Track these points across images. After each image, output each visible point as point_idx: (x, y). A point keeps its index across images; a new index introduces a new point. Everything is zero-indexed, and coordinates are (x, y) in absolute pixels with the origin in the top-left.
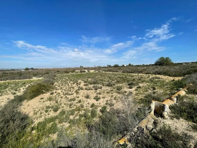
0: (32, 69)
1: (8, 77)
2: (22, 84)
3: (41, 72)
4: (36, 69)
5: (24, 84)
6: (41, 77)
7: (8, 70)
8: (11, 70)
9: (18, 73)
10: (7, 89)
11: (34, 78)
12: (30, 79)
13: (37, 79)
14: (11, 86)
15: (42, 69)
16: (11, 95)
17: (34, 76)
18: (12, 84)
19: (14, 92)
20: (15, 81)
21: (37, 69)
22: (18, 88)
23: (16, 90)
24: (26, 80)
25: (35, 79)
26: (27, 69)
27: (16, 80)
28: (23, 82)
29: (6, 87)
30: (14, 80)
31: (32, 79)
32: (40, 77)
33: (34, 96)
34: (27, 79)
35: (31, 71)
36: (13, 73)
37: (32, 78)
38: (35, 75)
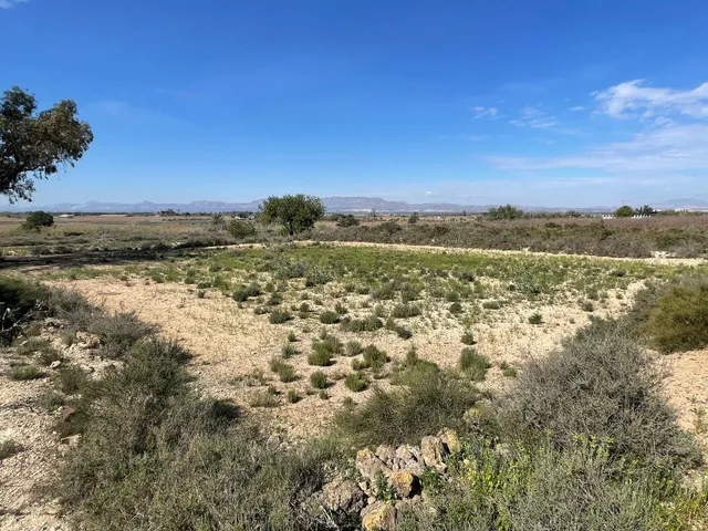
0: (647, 211)
1: (563, 242)
2: (613, 274)
3: (691, 229)
4: (665, 214)
5: (620, 275)
6: (695, 257)
7: (559, 215)
8: (567, 216)
9: (594, 227)
10: (565, 283)
11: (658, 253)
12: (639, 257)
13: (677, 262)
14: (573, 277)
15: (696, 214)
16: (577, 309)
17: (661, 248)
18: (575, 267)
19: (586, 299)
20: (585, 259)
21: (672, 213)
22: (600, 286)
23: (593, 297)
24: (625, 259)
25: (664, 262)
26: (625, 212)
27: (589, 257)
28: (614, 269)
29: (560, 276)
30: (582, 256)
31: (648, 261)
32: (689, 257)
33: (684, 340)
34: (626, 256)
35: (640, 223)
36: (575, 225)
37: (650, 256)
38: (666, 243)
